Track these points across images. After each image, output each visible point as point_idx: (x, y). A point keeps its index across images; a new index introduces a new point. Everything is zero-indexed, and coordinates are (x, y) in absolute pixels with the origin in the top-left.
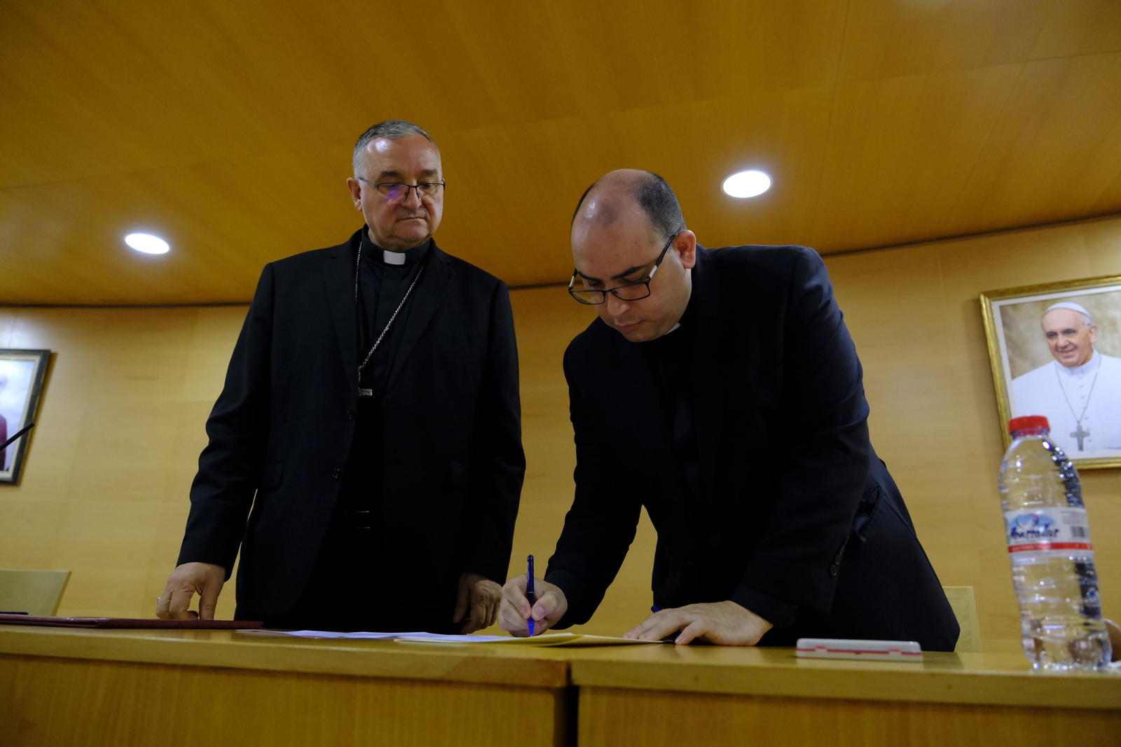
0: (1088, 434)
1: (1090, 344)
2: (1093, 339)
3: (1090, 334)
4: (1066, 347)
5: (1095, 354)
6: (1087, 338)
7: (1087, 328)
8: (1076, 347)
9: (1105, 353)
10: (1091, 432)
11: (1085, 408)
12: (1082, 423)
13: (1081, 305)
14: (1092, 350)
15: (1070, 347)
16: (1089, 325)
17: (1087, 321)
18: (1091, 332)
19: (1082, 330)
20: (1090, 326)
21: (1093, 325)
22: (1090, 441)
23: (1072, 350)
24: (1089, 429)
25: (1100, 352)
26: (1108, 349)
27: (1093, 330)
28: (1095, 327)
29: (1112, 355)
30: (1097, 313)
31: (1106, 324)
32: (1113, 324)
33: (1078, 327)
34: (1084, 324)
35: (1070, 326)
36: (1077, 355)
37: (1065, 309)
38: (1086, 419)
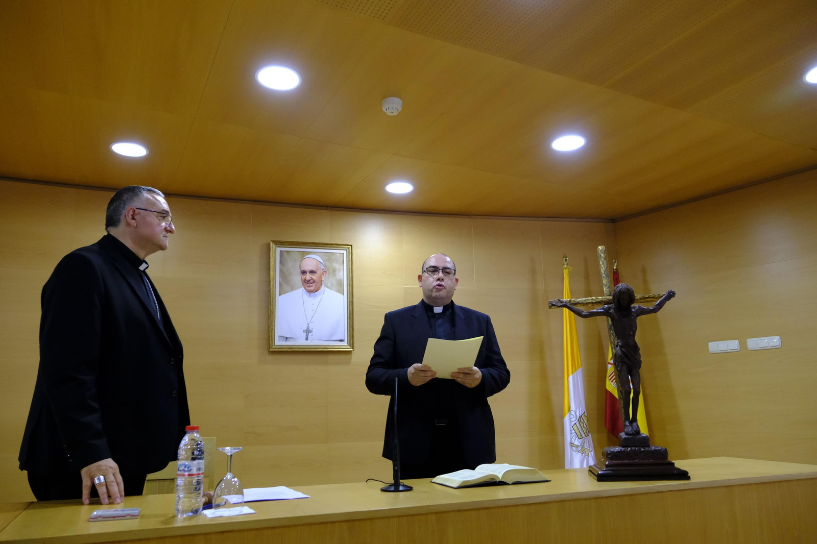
0: (312, 332)
1: (322, 280)
2: (323, 278)
3: (322, 275)
4: (309, 281)
5: (323, 287)
6: (321, 277)
7: (322, 271)
8: (314, 282)
9: (328, 287)
11: (313, 317)
12: (309, 325)
13: (321, 258)
14: (322, 284)
15: (312, 281)
17: (322, 267)
19: (319, 272)
21: (325, 270)
22: (312, 335)
23: (312, 283)
24: (312, 329)
25: (325, 286)
26: (329, 285)
27: (324, 273)
29: (331, 289)
30: (328, 264)
31: (331, 270)
32: (334, 271)
33: (317, 270)
34: (320, 269)
35: (314, 269)
36: (314, 286)
37: (313, 258)
38: (312, 323)
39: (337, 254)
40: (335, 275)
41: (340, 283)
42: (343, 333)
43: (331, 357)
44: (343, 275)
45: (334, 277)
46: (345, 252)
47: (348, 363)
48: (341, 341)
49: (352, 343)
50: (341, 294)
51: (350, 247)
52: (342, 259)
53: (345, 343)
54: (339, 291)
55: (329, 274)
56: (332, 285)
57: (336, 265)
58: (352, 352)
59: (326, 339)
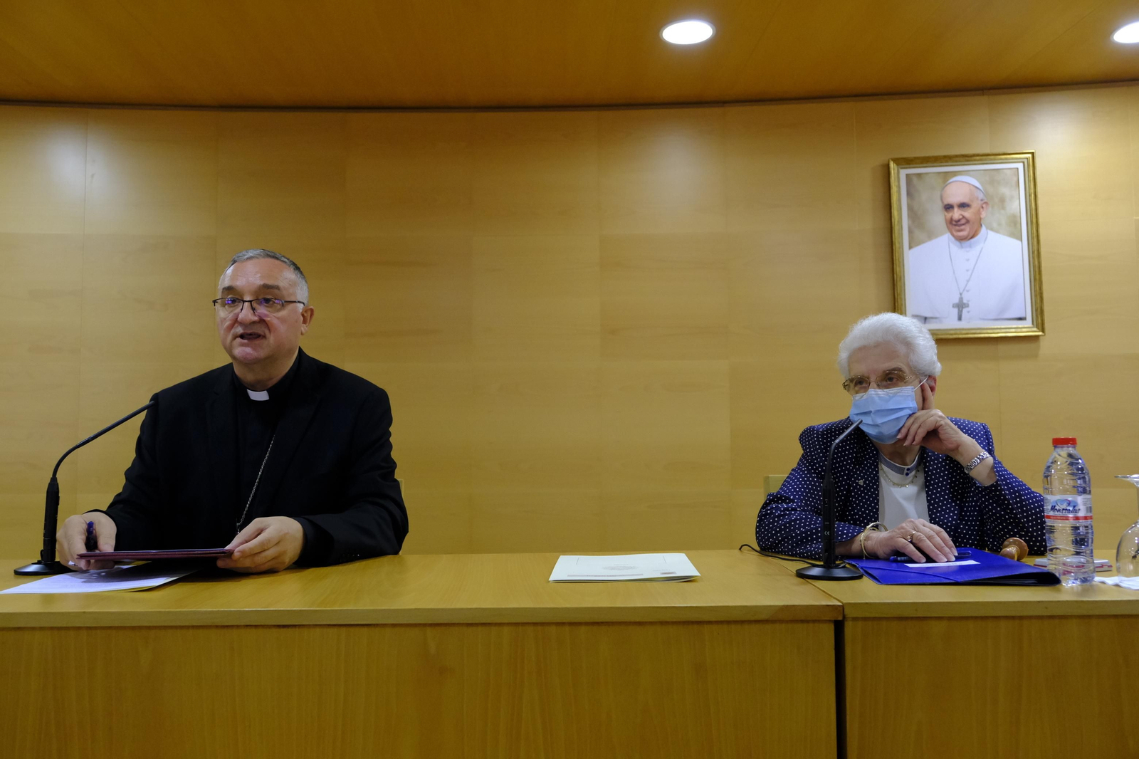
0: (968, 306)
1: (981, 219)
2: (983, 215)
3: (981, 210)
4: (959, 220)
5: (984, 228)
6: (979, 213)
7: (980, 203)
8: (968, 221)
9: (992, 229)
10: (970, 303)
11: (968, 281)
12: (963, 296)
13: (977, 180)
14: (981, 226)
15: (963, 221)
16: (982, 200)
17: (981, 196)
18: (982, 207)
19: (975, 205)
20: (982, 202)
21: (986, 201)
22: (968, 312)
23: (963, 224)
24: (968, 301)
25: (987, 228)
26: (995, 225)
27: (984, 206)
28: (986, 203)
29: (997, 232)
31: (996, 200)
32: (1002, 200)
33: (972, 201)
34: (977, 199)
35: (966, 200)
36: (968, 229)
37: (963, 182)
38: (968, 291)
39: (1005, 171)
40: (1003, 208)
41: (1014, 221)
42: (1022, 303)
43: (1002, 348)
44: (1019, 206)
45: (1002, 212)
46: (1020, 166)
47: (1035, 356)
48: (1020, 319)
49: (1040, 322)
50: (1017, 238)
51: (1030, 155)
52: (1015, 179)
53: (1028, 323)
54: (1013, 235)
56: (999, 224)
57: (1005, 191)
58: (1041, 338)
59: (994, 318)
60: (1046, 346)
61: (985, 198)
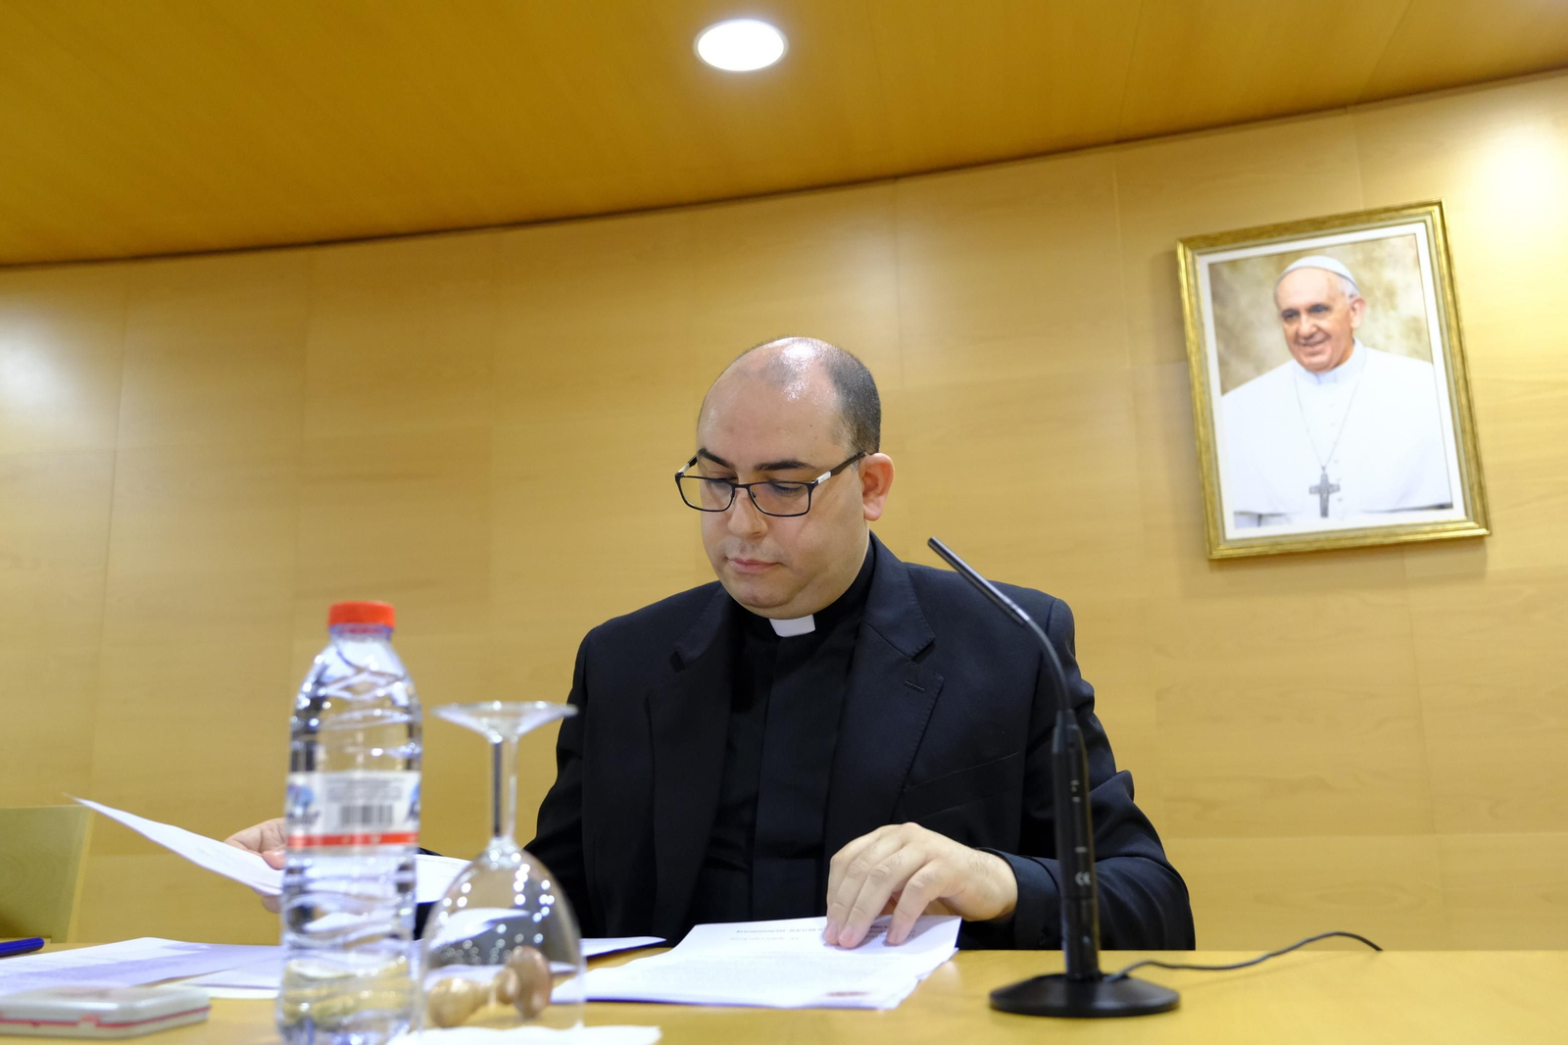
0: (1337, 489)
1: (1351, 330)
2: (1356, 323)
3: (1352, 313)
4: (1311, 336)
5: (1358, 346)
6: (1347, 319)
7: (1349, 301)
8: (1328, 336)
9: (1374, 346)
10: (1342, 485)
11: (1336, 443)
12: (1328, 471)
13: (1342, 262)
14: (1353, 341)
15: (1319, 337)
16: (1351, 296)
17: (1349, 289)
18: (1354, 309)
19: (1340, 306)
20: (1353, 300)
21: (1359, 296)
22: (1340, 500)
23: (1320, 342)
24: (1339, 480)
25: (1365, 345)
26: (1380, 339)
27: (1357, 306)
28: (1360, 301)
29: (1386, 350)
30: (1366, 276)
31: (1379, 294)
32: (1390, 294)
33: (1333, 299)
34: (1343, 294)
35: (1321, 299)
36: (1329, 350)
37: (1314, 268)
38: (1336, 462)
39: (1392, 241)
40: (1393, 307)
41: (1415, 329)
43: (1414, 563)
44: (1419, 299)
45: (1392, 313)
46: (1419, 228)
47: (1478, 575)
48: (1442, 507)
49: (1480, 511)
50: (1424, 358)
51: (1436, 209)
52: (1412, 253)
53: (1458, 512)
54: (1415, 353)
55: (1373, 307)
56: (1389, 337)
57: (1391, 275)
58: (1487, 540)
59: (1391, 507)
60: (1499, 556)
61: (1356, 292)
